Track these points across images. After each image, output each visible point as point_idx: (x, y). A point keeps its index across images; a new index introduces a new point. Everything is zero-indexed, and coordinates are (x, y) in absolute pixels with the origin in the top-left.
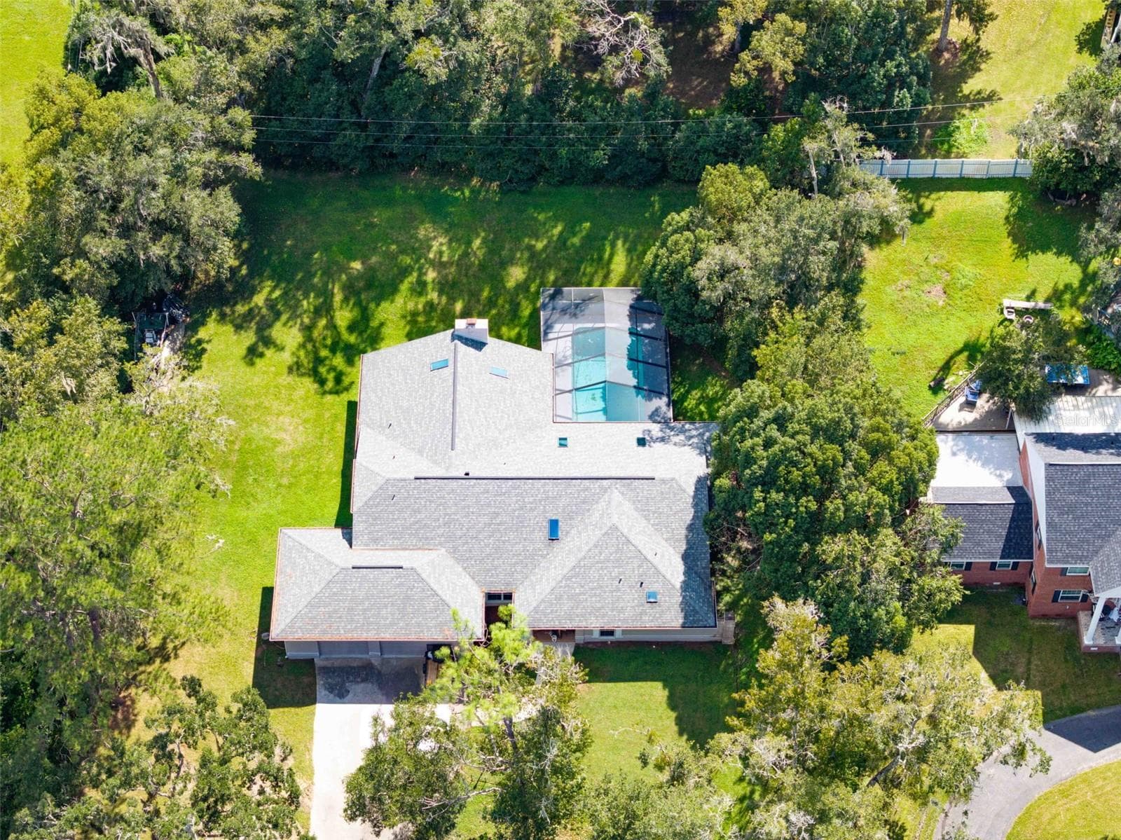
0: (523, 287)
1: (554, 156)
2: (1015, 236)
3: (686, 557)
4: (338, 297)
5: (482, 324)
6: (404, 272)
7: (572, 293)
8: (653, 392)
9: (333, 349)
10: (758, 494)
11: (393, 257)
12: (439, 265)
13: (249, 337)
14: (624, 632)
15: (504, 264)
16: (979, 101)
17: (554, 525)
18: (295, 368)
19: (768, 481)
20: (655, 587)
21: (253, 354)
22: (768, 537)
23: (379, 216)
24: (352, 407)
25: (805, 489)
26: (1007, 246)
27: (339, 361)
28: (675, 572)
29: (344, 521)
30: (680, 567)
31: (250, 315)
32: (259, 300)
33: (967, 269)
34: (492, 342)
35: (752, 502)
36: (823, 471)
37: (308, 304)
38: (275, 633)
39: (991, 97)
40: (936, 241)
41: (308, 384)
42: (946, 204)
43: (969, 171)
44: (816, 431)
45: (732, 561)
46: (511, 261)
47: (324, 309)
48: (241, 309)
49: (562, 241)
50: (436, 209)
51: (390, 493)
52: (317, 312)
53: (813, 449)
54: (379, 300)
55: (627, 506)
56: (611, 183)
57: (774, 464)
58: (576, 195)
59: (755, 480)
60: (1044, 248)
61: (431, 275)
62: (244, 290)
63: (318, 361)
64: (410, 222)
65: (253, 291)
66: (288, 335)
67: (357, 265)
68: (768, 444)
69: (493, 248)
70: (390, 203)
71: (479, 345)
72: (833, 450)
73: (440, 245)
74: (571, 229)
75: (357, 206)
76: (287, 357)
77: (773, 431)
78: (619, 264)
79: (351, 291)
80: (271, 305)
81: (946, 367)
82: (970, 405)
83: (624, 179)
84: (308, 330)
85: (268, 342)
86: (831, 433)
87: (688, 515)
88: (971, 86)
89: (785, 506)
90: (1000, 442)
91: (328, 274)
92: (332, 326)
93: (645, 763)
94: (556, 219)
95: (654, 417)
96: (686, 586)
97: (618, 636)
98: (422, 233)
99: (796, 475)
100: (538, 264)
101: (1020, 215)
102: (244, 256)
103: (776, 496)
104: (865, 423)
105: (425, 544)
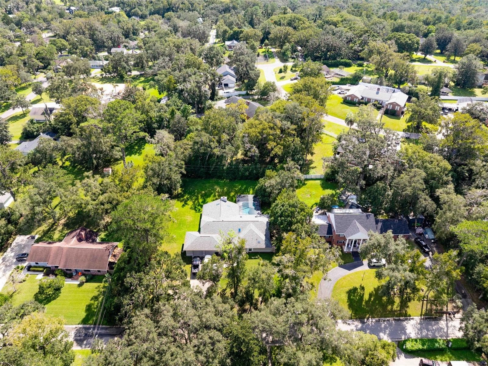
0: (234, 196)
1: (238, 174)
2: (322, 187)
3: (265, 235)
4: (200, 197)
5: (226, 198)
6: (212, 193)
7: (242, 195)
8: (258, 210)
9: (199, 206)
10: (279, 218)
11: (209, 191)
12: (218, 192)
13: (183, 203)
14: (254, 249)
15: (230, 192)
16: (313, 168)
17: (240, 230)
18: (191, 208)
19: (281, 216)
20: (260, 240)
21: (183, 206)
22: (282, 226)
23: (207, 185)
24: (201, 215)
25: (288, 216)
26: (321, 189)
27: (199, 207)
28: (264, 238)
29: (199, 231)
30: (264, 237)
31: (183, 200)
32: (185, 197)
33: (314, 192)
34: (228, 202)
35: (278, 220)
36: (291, 212)
37: (194, 198)
38: (184, 249)
39: (315, 167)
40: (308, 188)
41: (194, 211)
42: (309, 183)
43: (313, 177)
44: (290, 206)
45: (274, 238)
46: (232, 192)
47: (197, 199)
48: (182, 199)
49: (240, 189)
50: (218, 184)
51: (208, 224)
52: (196, 200)
53: (289, 209)
54: (207, 198)
55: (254, 226)
56: (249, 179)
57: (282, 213)
58: (243, 182)
59: (278, 216)
60: (328, 189)
61: (217, 194)
62: (183, 196)
63: (195, 207)
64: (213, 186)
65: (184, 196)
66: (190, 203)
67: (203, 192)
68: (280, 210)
69: (228, 190)
70: (210, 183)
71: (225, 202)
72: (293, 209)
73: (218, 189)
74: (242, 186)
75: (204, 184)
76: (190, 206)
77: (281, 207)
78: (251, 192)
79: (202, 196)
80: (187, 198)
81: (312, 207)
82: (317, 212)
83: (251, 179)
84: (194, 202)
85: (186, 204)
86: (293, 206)
87: (266, 228)
88: (312, 166)
89: (285, 220)
90: (324, 216)
91: (198, 194)
92: (198, 202)
93: (259, 265)
94: (239, 185)
95: (258, 214)
96: (265, 240)
97: (252, 251)
98: (215, 187)
99: (286, 214)
100: (236, 192)
101: (323, 184)
102: (183, 191)
103: (283, 218)
104: (299, 205)
105: (215, 233)
